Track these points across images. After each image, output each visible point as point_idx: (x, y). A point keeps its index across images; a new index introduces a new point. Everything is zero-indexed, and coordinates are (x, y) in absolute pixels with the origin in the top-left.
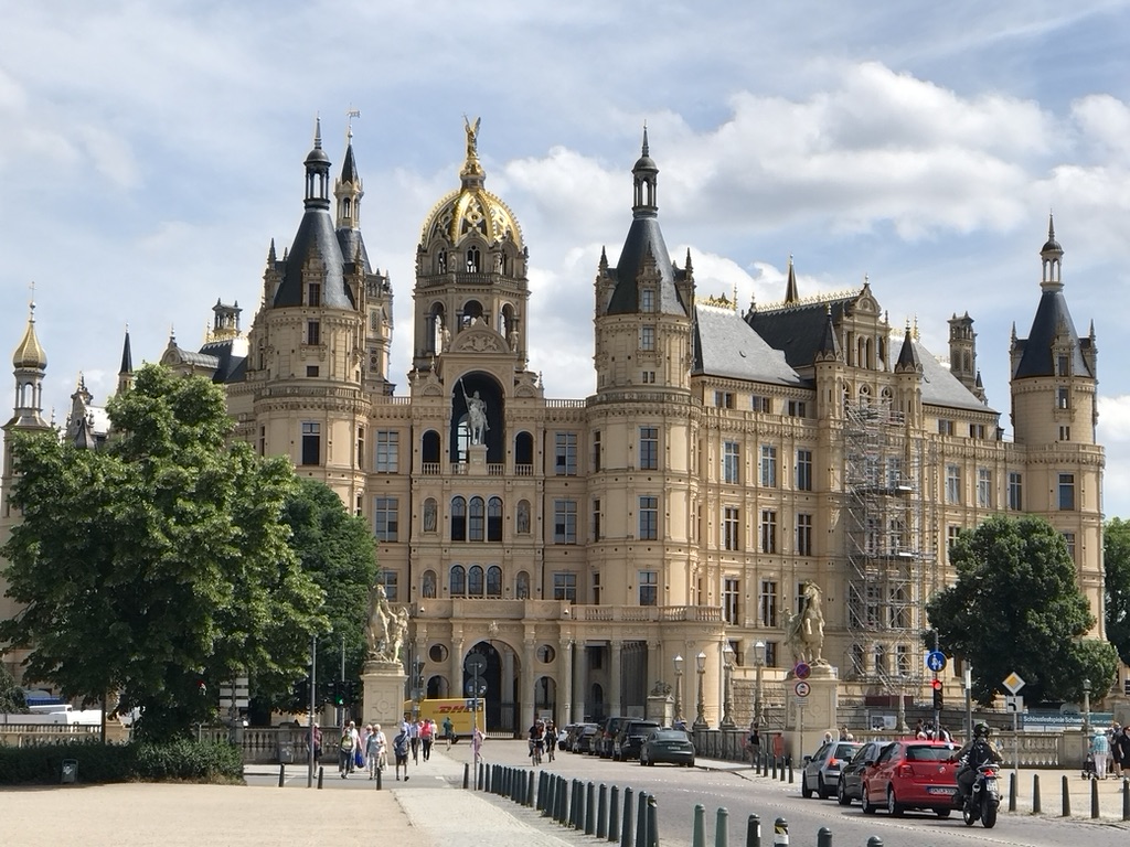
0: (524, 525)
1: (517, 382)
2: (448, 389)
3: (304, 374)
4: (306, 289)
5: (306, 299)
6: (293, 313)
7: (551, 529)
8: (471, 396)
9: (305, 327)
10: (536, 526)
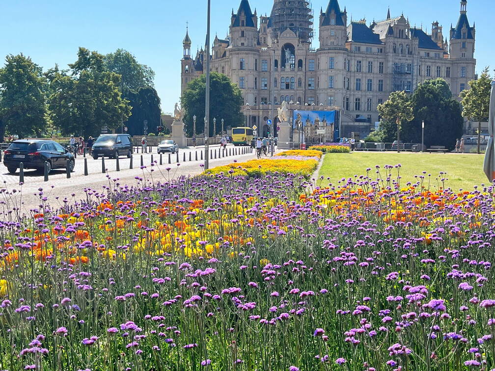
0: (300, 84)
1: (298, 46)
2: (280, 48)
3: (240, 45)
4: (241, 22)
5: (241, 24)
6: (238, 28)
7: (307, 85)
8: (286, 49)
9: (240, 32)
10: (303, 85)
